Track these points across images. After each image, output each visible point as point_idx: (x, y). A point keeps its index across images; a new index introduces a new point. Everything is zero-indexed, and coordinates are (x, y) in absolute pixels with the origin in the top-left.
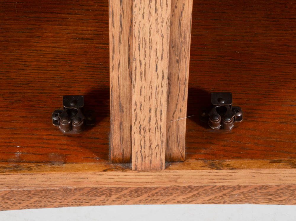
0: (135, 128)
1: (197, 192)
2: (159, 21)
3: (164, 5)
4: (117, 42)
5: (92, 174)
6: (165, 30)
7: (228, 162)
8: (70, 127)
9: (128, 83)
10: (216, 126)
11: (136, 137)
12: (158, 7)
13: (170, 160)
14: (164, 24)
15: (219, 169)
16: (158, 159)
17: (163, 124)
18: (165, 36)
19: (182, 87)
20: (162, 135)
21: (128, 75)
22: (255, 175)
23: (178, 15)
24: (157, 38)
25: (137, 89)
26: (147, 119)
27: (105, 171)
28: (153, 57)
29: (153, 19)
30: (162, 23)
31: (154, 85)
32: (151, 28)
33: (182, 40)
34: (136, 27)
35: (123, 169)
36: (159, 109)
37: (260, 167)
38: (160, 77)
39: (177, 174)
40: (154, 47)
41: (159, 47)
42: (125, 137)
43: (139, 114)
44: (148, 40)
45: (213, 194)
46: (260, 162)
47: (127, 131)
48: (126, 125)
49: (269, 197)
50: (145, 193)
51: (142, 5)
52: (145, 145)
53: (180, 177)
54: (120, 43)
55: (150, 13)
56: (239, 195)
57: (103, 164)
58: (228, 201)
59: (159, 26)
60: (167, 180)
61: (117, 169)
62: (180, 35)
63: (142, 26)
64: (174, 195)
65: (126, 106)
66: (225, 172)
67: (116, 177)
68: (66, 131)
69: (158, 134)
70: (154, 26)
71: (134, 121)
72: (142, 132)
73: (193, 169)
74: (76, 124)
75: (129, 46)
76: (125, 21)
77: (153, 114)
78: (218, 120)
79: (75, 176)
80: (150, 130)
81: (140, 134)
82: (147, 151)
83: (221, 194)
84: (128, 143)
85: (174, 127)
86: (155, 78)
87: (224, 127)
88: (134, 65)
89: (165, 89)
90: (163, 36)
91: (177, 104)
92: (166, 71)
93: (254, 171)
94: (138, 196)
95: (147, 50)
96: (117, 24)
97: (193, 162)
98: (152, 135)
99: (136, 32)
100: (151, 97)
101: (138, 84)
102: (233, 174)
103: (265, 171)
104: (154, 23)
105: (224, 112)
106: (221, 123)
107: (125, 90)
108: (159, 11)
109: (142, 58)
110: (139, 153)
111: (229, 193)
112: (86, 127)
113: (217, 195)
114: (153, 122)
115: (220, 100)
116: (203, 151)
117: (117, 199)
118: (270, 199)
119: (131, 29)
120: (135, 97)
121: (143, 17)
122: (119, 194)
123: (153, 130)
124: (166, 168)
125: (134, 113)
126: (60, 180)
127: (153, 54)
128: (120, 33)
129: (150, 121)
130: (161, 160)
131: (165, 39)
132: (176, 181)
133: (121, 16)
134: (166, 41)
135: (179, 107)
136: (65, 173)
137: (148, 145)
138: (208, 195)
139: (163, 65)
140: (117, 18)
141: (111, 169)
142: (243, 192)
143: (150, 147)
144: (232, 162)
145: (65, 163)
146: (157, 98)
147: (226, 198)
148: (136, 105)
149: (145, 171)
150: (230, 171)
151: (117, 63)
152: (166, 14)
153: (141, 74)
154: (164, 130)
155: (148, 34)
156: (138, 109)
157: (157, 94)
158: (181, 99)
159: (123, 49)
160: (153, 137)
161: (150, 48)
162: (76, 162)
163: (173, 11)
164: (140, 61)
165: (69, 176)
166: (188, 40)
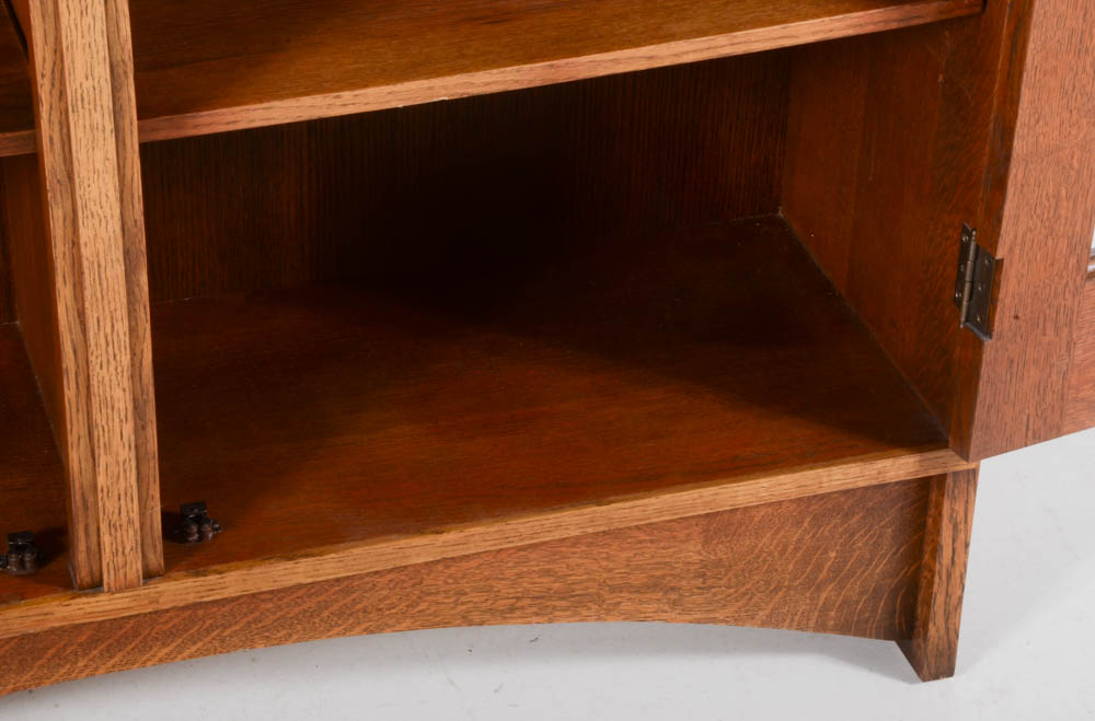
0: (104, 527)
1: (181, 640)
2: (119, 370)
3: (123, 349)
4: (74, 410)
5: (58, 606)
6: (126, 383)
7: (214, 567)
8: (22, 564)
9: (91, 465)
10: (192, 535)
11: (106, 539)
12: (117, 352)
13: (149, 575)
14: (125, 373)
15: (206, 576)
16: (134, 570)
17: (135, 516)
18: (127, 390)
19: (152, 464)
20: (135, 532)
21: (89, 454)
22: (247, 577)
23: (137, 365)
24: (118, 393)
25: (101, 469)
26: (117, 511)
27: (73, 598)
28: (117, 420)
29: (112, 369)
30: (122, 372)
31: (121, 459)
32: (111, 381)
33: (145, 397)
34: (94, 382)
35: (94, 595)
36: (129, 494)
37: (251, 567)
38: (127, 447)
39: (158, 589)
40: (116, 406)
41: (122, 406)
42: (93, 547)
43: (107, 504)
44: (109, 399)
45: (201, 640)
46: (249, 563)
47: (94, 539)
48: (93, 528)
49: (267, 634)
50: (120, 651)
51: (99, 352)
52: (117, 551)
53: (160, 593)
54: (78, 410)
55: (108, 361)
56: (231, 636)
57: (69, 593)
58: (220, 649)
59: (119, 377)
60: (147, 602)
61: (86, 595)
62: (142, 390)
63: (101, 379)
64: (155, 649)
65: (91, 499)
66: (212, 578)
67: (85, 606)
68: (18, 569)
69: (131, 532)
70: (113, 378)
71: (101, 515)
72: (113, 531)
73: (175, 580)
74: (28, 558)
75: (88, 413)
76: (82, 379)
77: (123, 502)
78: (194, 528)
79: (38, 611)
80: (121, 526)
81: (111, 535)
82: (120, 559)
83: (209, 638)
84: (97, 556)
85: (148, 522)
86: (120, 448)
87: (202, 536)
88: (96, 434)
89: (133, 464)
90: (124, 390)
91: (148, 489)
92: (133, 438)
93: (245, 572)
94: (111, 658)
95: (110, 411)
96: (73, 384)
97: (174, 574)
98: (124, 533)
99: (95, 389)
100: (118, 477)
101: (103, 460)
102: (221, 581)
103: (257, 570)
104: (114, 372)
105: (199, 520)
106: (199, 532)
107: (87, 476)
108: (118, 358)
109: (104, 423)
110: (111, 564)
111: (218, 635)
112: (40, 562)
113: (207, 640)
114: (124, 514)
115: (192, 509)
116: (183, 563)
117: (86, 666)
118: (267, 637)
119: (88, 387)
120: (101, 480)
121: (101, 368)
122: (87, 658)
123: (124, 528)
124: (144, 584)
125: (100, 504)
126: (19, 621)
127: (116, 416)
128: (78, 395)
129: (120, 512)
130: (137, 571)
131: (127, 393)
132: (158, 602)
133: (76, 373)
134: (128, 396)
135: (151, 492)
136: (25, 608)
137: (120, 549)
138: (195, 643)
139: (128, 428)
140: (72, 376)
141: (80, 596)
142: (236, 631)
143: (123, 552)
144: (218, 567)
145: (23, 599)
146: (126, 478)
147: (216, 643)
148: (102, 491)
149: (120, 590)
150: (218, 576)
151: (76, 437)
152: (125, 359)
153: (105, 445)
154: (137, 525)
155: (108, 389)
156: (105, 498)
157: (125, 471)
158: (152, 480)
159: (82, 417)
160: (125, 539)
161: (113, 408)
162: (37, 596)
163: (132, 359)
164: (103, 427)
165: (30, 613)
166: (152, 396)
